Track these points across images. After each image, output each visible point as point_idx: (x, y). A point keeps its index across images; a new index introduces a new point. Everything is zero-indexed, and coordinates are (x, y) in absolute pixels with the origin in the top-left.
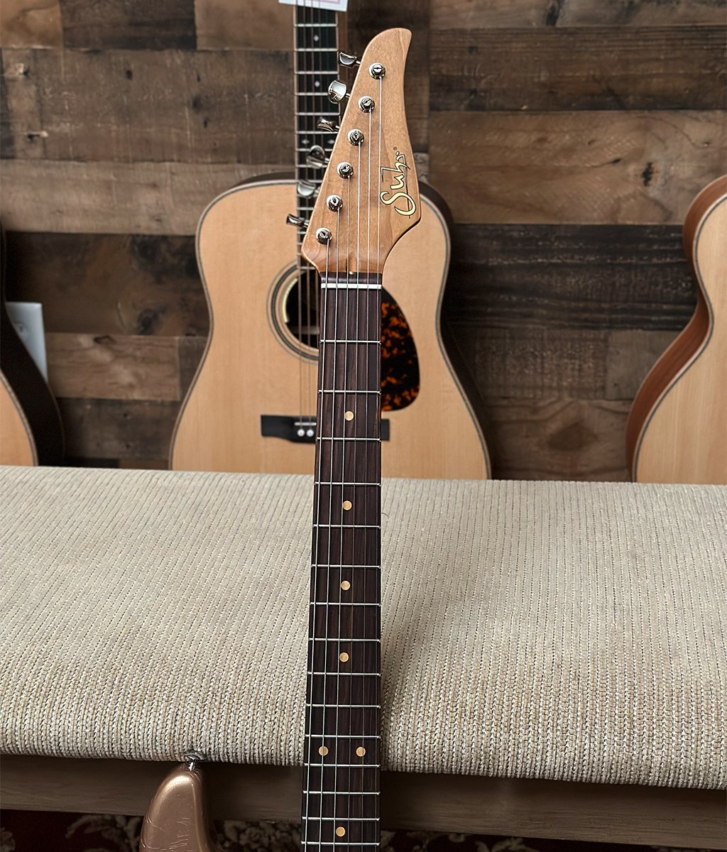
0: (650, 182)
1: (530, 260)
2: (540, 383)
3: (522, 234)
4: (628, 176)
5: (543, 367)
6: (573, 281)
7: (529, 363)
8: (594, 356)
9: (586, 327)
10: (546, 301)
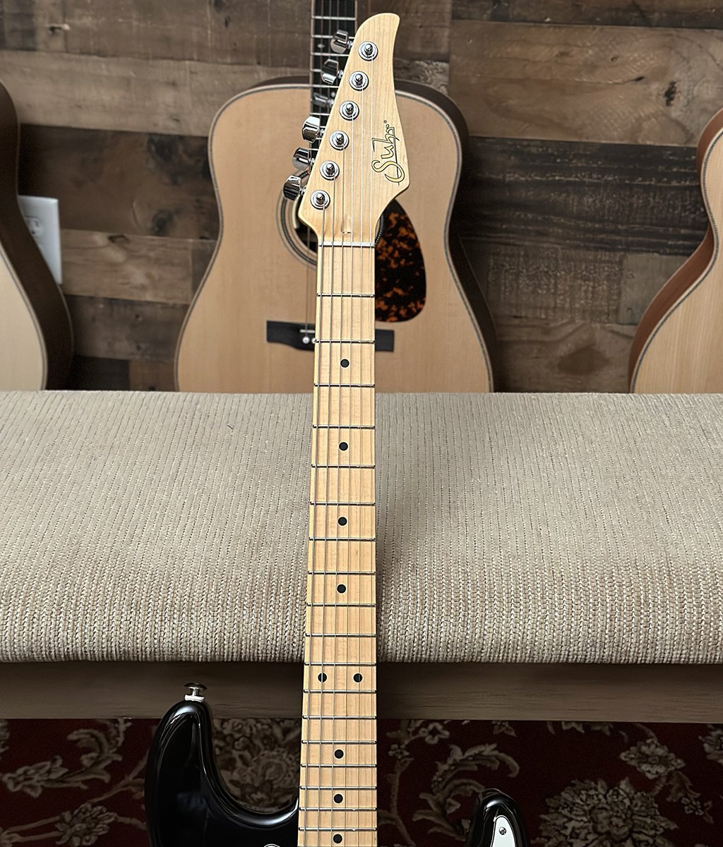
0: (672, 102)
1: (548, 177)
2: (552, 304)
3: (540, 150)
4: (651, 94)
5: (556, 287)
6: (591, 200)
7: (542, 282)
8: (608, 278)
9: (602, 248)
10: (562, 220)
